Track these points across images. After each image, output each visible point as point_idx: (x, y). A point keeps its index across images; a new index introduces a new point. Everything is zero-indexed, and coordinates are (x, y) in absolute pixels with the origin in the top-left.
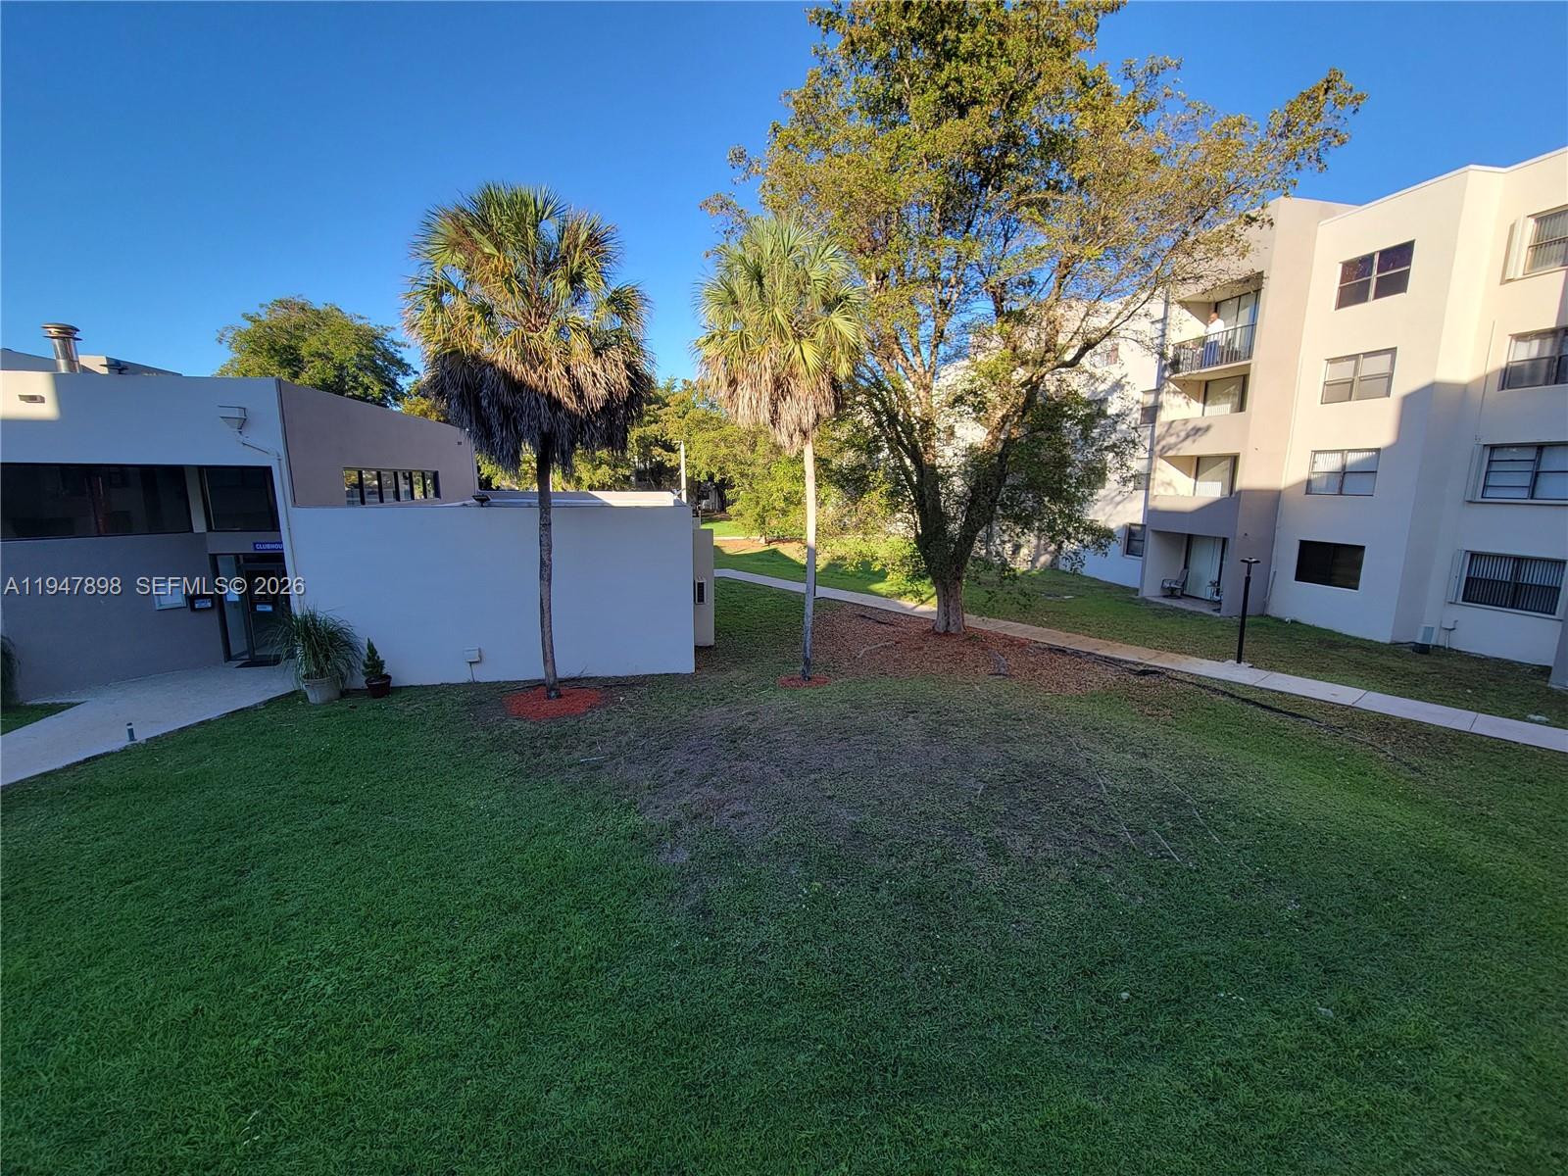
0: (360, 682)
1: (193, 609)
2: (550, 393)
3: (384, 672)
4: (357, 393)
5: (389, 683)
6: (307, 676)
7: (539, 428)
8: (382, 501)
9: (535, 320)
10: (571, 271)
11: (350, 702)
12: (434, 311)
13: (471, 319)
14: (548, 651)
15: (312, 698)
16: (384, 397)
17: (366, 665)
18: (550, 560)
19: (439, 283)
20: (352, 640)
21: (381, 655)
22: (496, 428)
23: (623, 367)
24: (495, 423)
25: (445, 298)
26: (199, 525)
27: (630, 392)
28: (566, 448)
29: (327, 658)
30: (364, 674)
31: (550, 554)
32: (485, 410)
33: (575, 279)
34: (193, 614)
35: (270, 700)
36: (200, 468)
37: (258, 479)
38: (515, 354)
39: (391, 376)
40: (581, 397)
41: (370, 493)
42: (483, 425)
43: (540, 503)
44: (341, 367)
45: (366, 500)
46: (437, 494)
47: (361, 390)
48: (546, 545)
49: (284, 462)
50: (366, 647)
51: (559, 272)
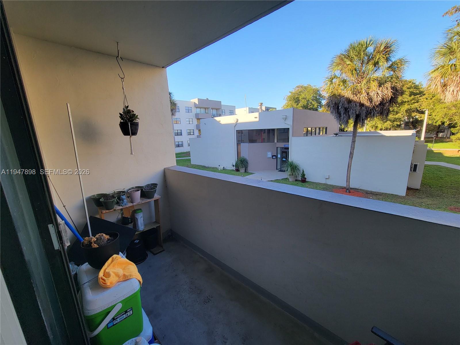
0: (300, 178)
1: (273, 158)
2: (360, 102)
3: (305, 177)
4: (311, 107)
5: (306, 180)
6: (290, 175)
7: (356, 113)
8: (311, 135)
9: (360, 80)
10: (375, 61)
11: (297, 182)
12: (330, 84)
13: (339, 85)
14: (348, 178)
15: (290, 180)
16: (318, 107)
17: (301, 175)
18: (353, 152)
19: (332, 77)
20: (300, 168)
21: (305, 173)
22: (342, 114)
23: (390, 89)
24: (342, 113)
25: (333, 81)
26: (276, 141)
27: (392, 97)
28: (364, 118)
29: (294, 171)
30: (301, 177)
31: (354, 150)
32: (340, 110)
33: (376, 64)
34: (272, 159)
35: (283, 179)
36: (277, 129)
37: (286, 131)
38: (350, 93)
39: (320, 101)
40: (371, 102)
41: (309, 133)
42: (339, 113)
43: (353, 135)
44: (308, 101)
45: (308, 135)
46: (326, 133)
47: (312, 106)
48: (353, 148)
49: (292, 127)
50: (302, 170)
51: (370, 63)
